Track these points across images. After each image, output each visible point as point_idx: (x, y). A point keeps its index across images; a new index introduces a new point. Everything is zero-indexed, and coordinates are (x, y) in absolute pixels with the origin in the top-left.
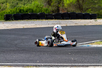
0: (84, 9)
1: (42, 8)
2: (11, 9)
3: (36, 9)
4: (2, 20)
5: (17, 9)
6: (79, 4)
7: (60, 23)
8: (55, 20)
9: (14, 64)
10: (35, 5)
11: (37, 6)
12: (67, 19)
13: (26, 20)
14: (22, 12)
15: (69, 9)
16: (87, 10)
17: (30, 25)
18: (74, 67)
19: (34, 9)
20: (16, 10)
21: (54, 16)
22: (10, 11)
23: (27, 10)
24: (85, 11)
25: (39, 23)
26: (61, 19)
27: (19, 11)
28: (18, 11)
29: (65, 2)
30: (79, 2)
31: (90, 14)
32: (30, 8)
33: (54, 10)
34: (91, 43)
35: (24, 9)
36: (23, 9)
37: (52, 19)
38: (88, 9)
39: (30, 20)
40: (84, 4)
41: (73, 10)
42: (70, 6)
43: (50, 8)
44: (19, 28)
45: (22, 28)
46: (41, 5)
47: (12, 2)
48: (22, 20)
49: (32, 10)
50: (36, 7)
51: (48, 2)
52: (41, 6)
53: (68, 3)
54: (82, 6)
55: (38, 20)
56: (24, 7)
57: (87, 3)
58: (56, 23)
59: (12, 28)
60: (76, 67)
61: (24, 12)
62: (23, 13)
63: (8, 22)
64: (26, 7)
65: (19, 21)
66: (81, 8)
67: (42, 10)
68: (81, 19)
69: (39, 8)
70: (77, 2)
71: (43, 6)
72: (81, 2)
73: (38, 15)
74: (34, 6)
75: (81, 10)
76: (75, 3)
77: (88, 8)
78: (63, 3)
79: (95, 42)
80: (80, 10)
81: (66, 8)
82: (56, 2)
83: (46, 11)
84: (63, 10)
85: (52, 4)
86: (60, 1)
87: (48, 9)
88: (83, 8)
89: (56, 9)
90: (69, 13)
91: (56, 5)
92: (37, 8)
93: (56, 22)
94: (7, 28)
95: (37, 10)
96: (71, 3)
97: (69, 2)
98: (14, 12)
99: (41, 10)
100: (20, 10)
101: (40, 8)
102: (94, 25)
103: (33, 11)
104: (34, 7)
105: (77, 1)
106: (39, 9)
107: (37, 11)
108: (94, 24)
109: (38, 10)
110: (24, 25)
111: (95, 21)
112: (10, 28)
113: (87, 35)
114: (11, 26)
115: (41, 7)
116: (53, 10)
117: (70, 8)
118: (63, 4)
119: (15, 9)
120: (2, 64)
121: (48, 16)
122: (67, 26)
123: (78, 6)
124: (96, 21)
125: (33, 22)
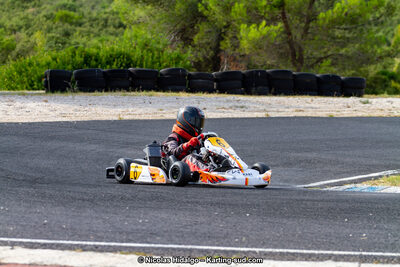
0: (308, 58)
1: (162, 52)
2: (54, 53)
3: (142, 57)
4: (23, 89)
5: (74, 53)
6: (290, 43)
7: (242, 107)
8: (222, 95)
9: (153, 245)
10: (139, 40)
11: (146, 45)
12: (260, 94)
13: (121, 93)
14: (93, 63)
15: (253, 57)
16: (317, 62)
17: (141, 111)
18: (372, 262)
19: (137, 54)
20: (73, 57)
21: (216, 80)
22: (49, 58)
23: (111, 56)
24: (312, 66)
25: (169, 104)
26: (242, 94)
27: (82, 59)
28: (79, 59)
29: (242, 33)
30: (290, 34)
31: (342, 78)
32: (123, 50)
33: (201, 59)
34: (369, 179)
35: (101, 54)
36: (98, 54)
37: (211, 91)
38: (320, 60)
39: (133, 93)
40: (307, 41)
41: (268, 62)
42: (260, 48)
43: (189, 56)
44: (104, 118)
45: (116, 118)
46: (159, 43)
47: (48, 26)
48: (106, 91)
49: (129, 58)
50: (143, 49)
51: (183, 30)
52: (161, 46)
53: (254, 39)
54: (301, 50)
55: (161, 94)
56: (100, 45)
57: (316, 38)
58: (231, 104)
59: (79, 119)
60: (379, 262)
61: (101, 63)
62: (97, 66)
63: (58, 95)
64: (108, 48)
65: (96, 93)
66: (297, 57)
67: (161, 60)
68: (311, 95)
69: (151, 51)
70: (283, 36)
71: (166, 45)
72: (297, 34)
73: (161, 74)
74: (137, 44)
75: (299, 64)
76: (278, 36)
77: (323, 56)
78: (235, 37)
79: (381, 176)
80: (295, 65)
81: (247, 53)
82: (210, 32)
83: (177, 63)
84: (235, 59)
85: (196, 39)
86: (223, 31)
87: (184, 56)
88: (305, 57)
89: (208, 57)
90: (268, 71)
91: (209, 44)
92: (145, 51)
93: (228, 101)
94: (65, 119)
95: (146, 57)
96: (264, 37)
97: (258, 34)
98: (64, 63)
99: (159, 58)
100: (87, 58)
101: (156, 53)
102: (362, 117)
104: (135, 48)
105: (284, 32)
106: (150, 54)
107: (144, 63)
108: (360, 114)
109: (148, 57)
110: (120, 110)
111: (364, 103)
112: (73, 119)
113: (346, 153)
114: (76, 110)
115: (157, 49)
116: (197, 61)
117: (258, 54)
118: (236, 41)
119: (70, 54)
120: (113, 244)
121: (194, 81)
122: (269, 118)
123: (288, 47)
124: (368, 102)
125: (147, 101)
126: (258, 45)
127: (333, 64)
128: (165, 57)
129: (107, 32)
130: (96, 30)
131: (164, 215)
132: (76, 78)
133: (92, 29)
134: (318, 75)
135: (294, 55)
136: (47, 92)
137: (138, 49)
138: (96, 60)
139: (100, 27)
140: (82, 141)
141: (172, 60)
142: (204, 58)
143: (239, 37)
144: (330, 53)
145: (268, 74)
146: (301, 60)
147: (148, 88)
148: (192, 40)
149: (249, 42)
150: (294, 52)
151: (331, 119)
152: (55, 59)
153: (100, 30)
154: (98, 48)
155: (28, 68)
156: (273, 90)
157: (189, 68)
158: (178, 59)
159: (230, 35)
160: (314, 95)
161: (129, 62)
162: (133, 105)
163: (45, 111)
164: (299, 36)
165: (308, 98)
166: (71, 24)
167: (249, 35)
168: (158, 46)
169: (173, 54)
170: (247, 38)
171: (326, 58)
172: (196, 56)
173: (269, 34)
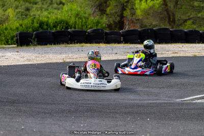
0: (179, 20)
1: (88, 19)
2: (21, 22)
3: (76, 22)
5: (33, 21)
6: (167, 11)
8: (127, 45)
10: (73, 12)
11: (78, 15)
13: (64, 45)
14: (45, 27)
17: (76, 56)
19: (72, 21)
20: (32, 24)
21: (122, 36)
22: (18, 25)
23: (56, 22)
24: (181, 25)
26: (139, 44)
27: (38, 25)
28: (36, 25)
29: (137, 6)
30: (166, 5)
31: (201, 32)
32: (63, 18)
33: (112, 22)
35: (50, 21)
36: (48, 21)
37: (119, 42)
38: (185, 21)
39: (71, 45)
40: (177, 10)
41: (154, 23)
42: (148, 15)
43: (105, 21)
44: (54, 61)
45: (61, 61)
46: (85, 13)
47: (16, 5)
48: (55, 44)
49: (67, 23)
50: (76, 17)
51: (100, 5)
52: (86, 15)
53: (144, 9)
54: (174, 15)
55: (88, 45)
56: (49, 16)
58: (132, 50)
59: (39, 62)
61: (50, 27)
62: (47, 29)
63: (25, 48)
64: (54, 17)
65: (49, 46)
66: (171, 20)
67: (87, 24)
68: (182, 43)
69: (80, 18)
70: (163, 6)
71: (90, 15)
72: (171, 5)
73: (88, 33)
74: (72, 14)
75: (172, 24)
76: (159, 7)
77: (187, 18)
78: (133, 8)
80: (170, 24)
81: (140, 18)
82: (117, 5)
83: (97, 25)
84: (133, 22)
85: (108, 10)
86: (125, 5)
87: (101, 21)
88: (176, 19)
89: (116, 21)
90: (154, 29)
91: (116, 13)
92: (77, 19)
93: (130, 48)
94: (30, 63)
95: (78, 22)
96: (150, 8)
97: (147, 6)
98: (27, 28)
99: (86, 22)
100: (41, 24)
101: (84, 19)
103: (69, 26)
104: (71, 17)
105: (163, 4)
106: (81, 20)
107: (77, 26)
110: (64, 56)
112: (35, 62)
114: (36, 57)
115: (85, 18)
116: (109, 24)
117: (147, 18)
118: (133, 11)
119: (31, 22)
121: (109, 36)
123: (166, 13)
125: (80, 50)
126: (147, 13)
127: (193, 23)
128: (90, 22)
129: (52, 7)
130: (45, 6)
131: (96, 121)
132: (35, 37)
133: (43, 6)
134: (186, 31)
135: (169, 18)
136: (18, 46)
137: (72, 18)
138: (47, 25)
139: (48, 4)
140: (41, 76)
141: (94, 23)
142: (114, 22)
143: (135, 8)
144: (191, 16)
145: (154, 31)
146: (174, 21)
147: (81, 42)
148: (106, 11)
149: (142, 11)
150: (170, 17)
151: (195, 57)
152: (21, 25)
153: (48, 6)
154: (48, 18)
155: (5, 31)
156: (158, 41)
157: (105, 28)
158: (98, 23)
159: (130, 7)
160: (184, 43)
161: (68, 25)
162: (72, 52)
163: (18, 58)
164: (172, 7)
165: (180, 45)
166: (30, 3)
167: (141, 7)
168: (85, 15)
169: (94, 20)
170: (140, 8)
171: (189, 19)
172: (109, 21)
173: (154, 5)
